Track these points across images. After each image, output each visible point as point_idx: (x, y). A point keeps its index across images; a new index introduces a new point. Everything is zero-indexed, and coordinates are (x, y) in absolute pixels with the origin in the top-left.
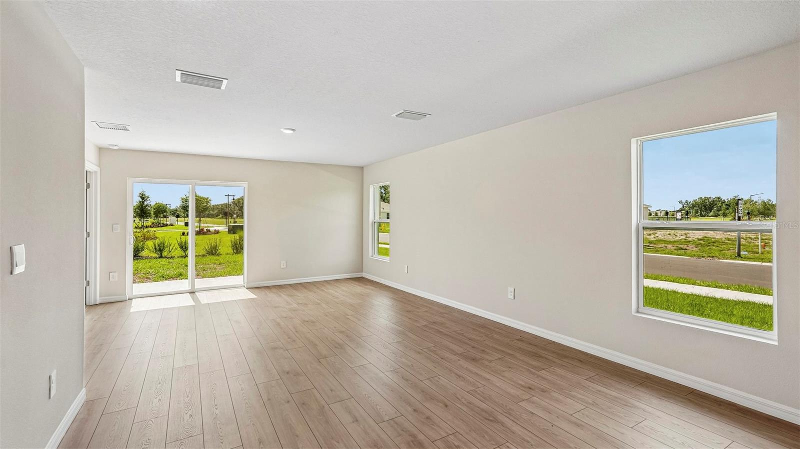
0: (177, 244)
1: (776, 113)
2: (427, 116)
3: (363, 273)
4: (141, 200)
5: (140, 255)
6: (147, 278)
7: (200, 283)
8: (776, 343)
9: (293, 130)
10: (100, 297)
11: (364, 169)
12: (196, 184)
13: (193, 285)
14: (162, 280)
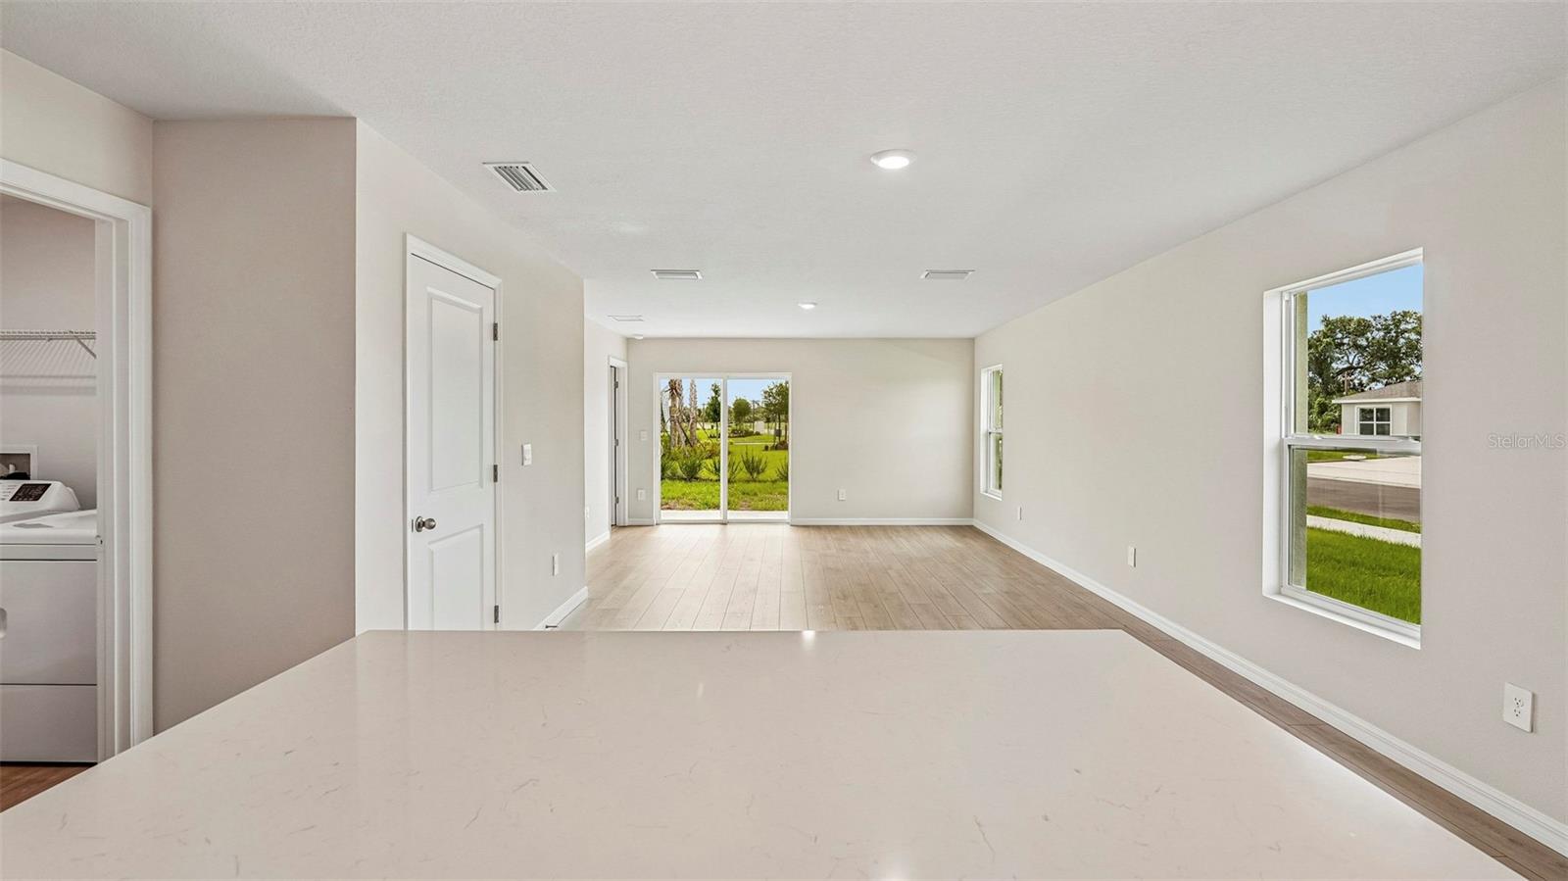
0: (742, 464)
1: (1420, 250)
2: (970, 273)
3: (974, 520)
4: (714, 395)
5: (698, 476)
6: (691, 505)
7: (732, 515)
8: (1417, 646)
9: (815, 304)
10: (629, 517)
11: (976, 341)
12: (728, 378)
13: (725, 516)
14: (705, 509)
